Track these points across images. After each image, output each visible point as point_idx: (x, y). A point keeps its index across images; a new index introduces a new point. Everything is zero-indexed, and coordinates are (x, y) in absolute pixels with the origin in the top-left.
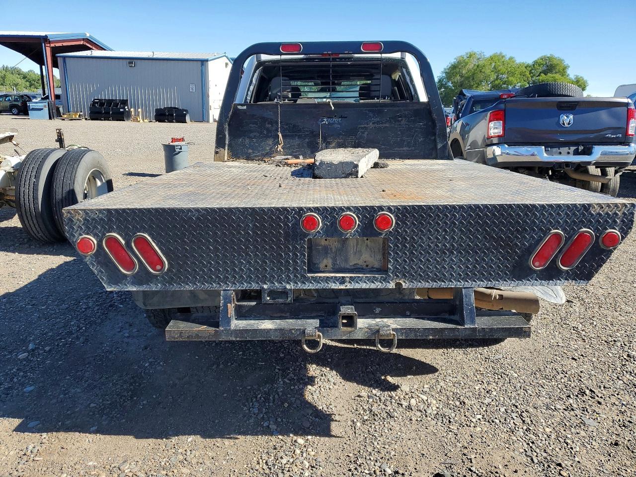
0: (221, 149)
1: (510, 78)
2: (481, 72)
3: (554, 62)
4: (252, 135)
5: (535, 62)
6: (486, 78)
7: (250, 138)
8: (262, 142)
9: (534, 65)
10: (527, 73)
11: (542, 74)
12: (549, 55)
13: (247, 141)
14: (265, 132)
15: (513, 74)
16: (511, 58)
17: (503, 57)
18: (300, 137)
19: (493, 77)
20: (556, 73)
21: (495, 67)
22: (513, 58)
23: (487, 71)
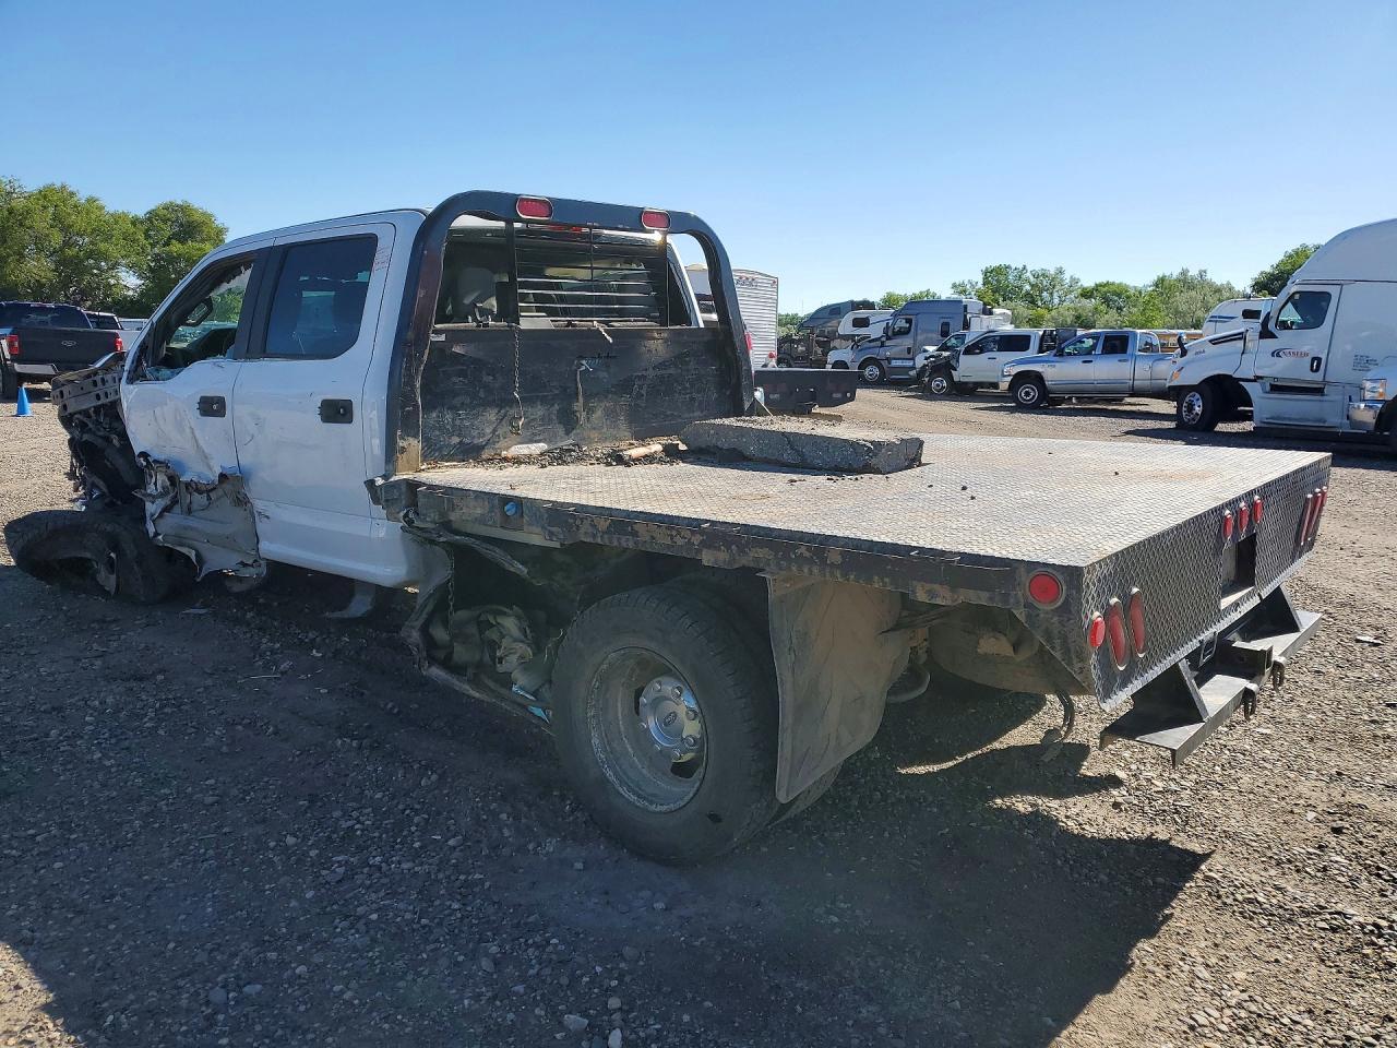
0: (411, 439)
1: (103, 246)
2: (21, 225)
3: (195, 218)
4: (457, 401)
5: (152, 216)
6: (40, 242)
7: (452, 408)
8: (476, 416)
9: (149, 219)
10: (141, 237)
11: (174, 241)
12: (179, 202)
13: (449, 416)
14: (482, 394)
15: (108, 238)
16: (91, 200)
17: (72, 194)
18: (544, 401)
19: (57, 239)
20: (203, 241)
21: (55, 217)
22: (97, 200)
23: (41, 223)
